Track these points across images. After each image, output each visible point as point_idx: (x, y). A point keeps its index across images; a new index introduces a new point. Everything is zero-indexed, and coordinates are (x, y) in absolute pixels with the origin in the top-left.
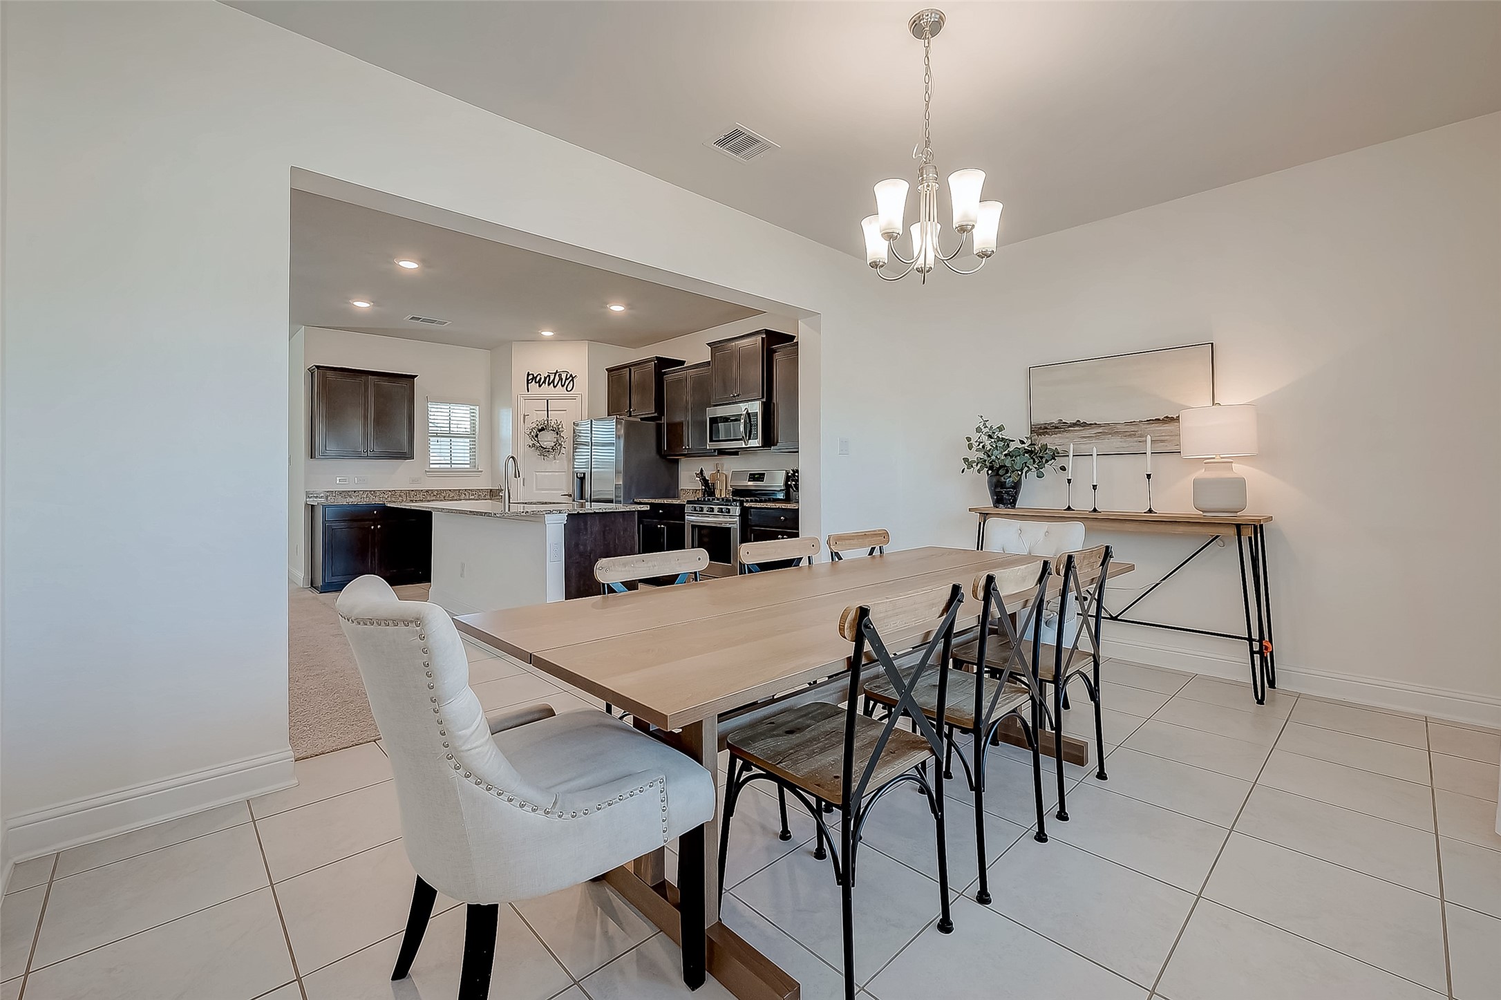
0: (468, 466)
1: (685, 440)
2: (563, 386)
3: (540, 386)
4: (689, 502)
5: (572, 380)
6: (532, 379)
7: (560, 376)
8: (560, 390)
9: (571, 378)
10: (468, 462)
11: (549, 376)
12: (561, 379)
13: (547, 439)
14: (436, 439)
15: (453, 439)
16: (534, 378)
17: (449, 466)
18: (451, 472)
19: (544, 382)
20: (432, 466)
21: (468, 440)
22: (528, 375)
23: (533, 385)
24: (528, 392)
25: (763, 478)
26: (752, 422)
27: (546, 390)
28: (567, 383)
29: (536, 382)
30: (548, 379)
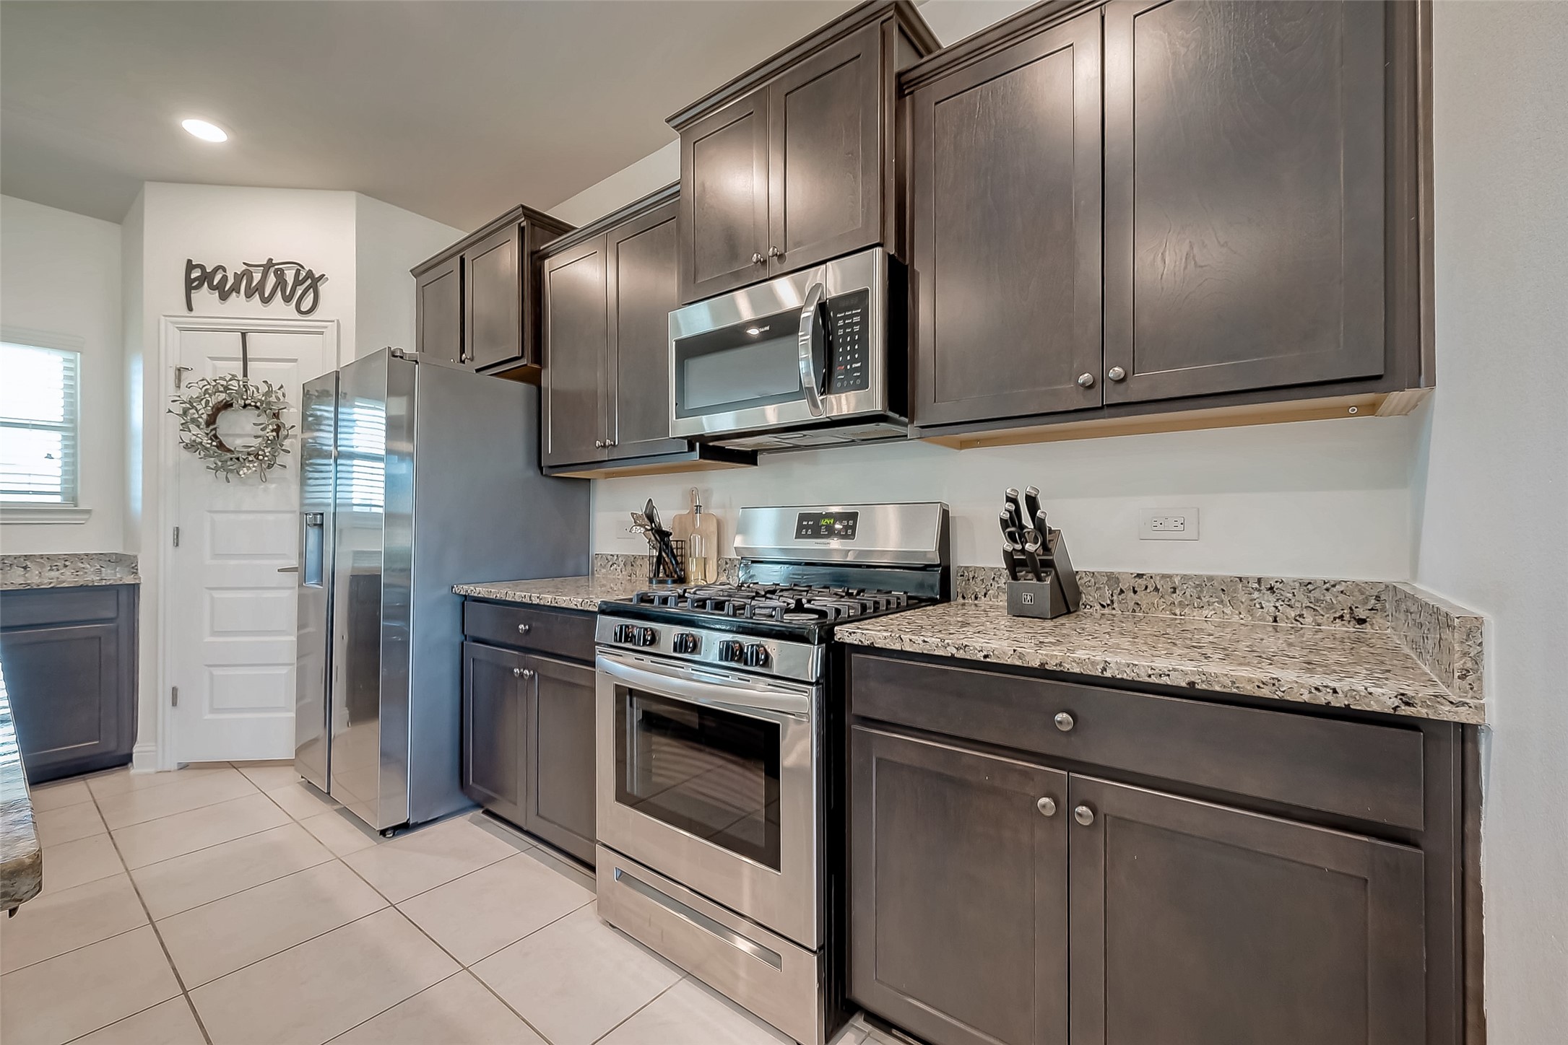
0: (58, 499)
1: (602, 422)
2: (287, 299)
4: (611, 610)
5: (313, 286)
6: (201, 278)
7: (280, 275)
8: (280, 309)
9: (309, 281)
10: (60, 488)
11: (249, 273)
12: (281, 282)
16: (206, 277)
19: (236, 288)
21: (60, 435)
22: (190, 266)
24: (193, 314)
25: (854, 528)
26: (841, 327)
27: (242, 308)
28: (299, 292)
29: (212, 287)
30: (244, 282)
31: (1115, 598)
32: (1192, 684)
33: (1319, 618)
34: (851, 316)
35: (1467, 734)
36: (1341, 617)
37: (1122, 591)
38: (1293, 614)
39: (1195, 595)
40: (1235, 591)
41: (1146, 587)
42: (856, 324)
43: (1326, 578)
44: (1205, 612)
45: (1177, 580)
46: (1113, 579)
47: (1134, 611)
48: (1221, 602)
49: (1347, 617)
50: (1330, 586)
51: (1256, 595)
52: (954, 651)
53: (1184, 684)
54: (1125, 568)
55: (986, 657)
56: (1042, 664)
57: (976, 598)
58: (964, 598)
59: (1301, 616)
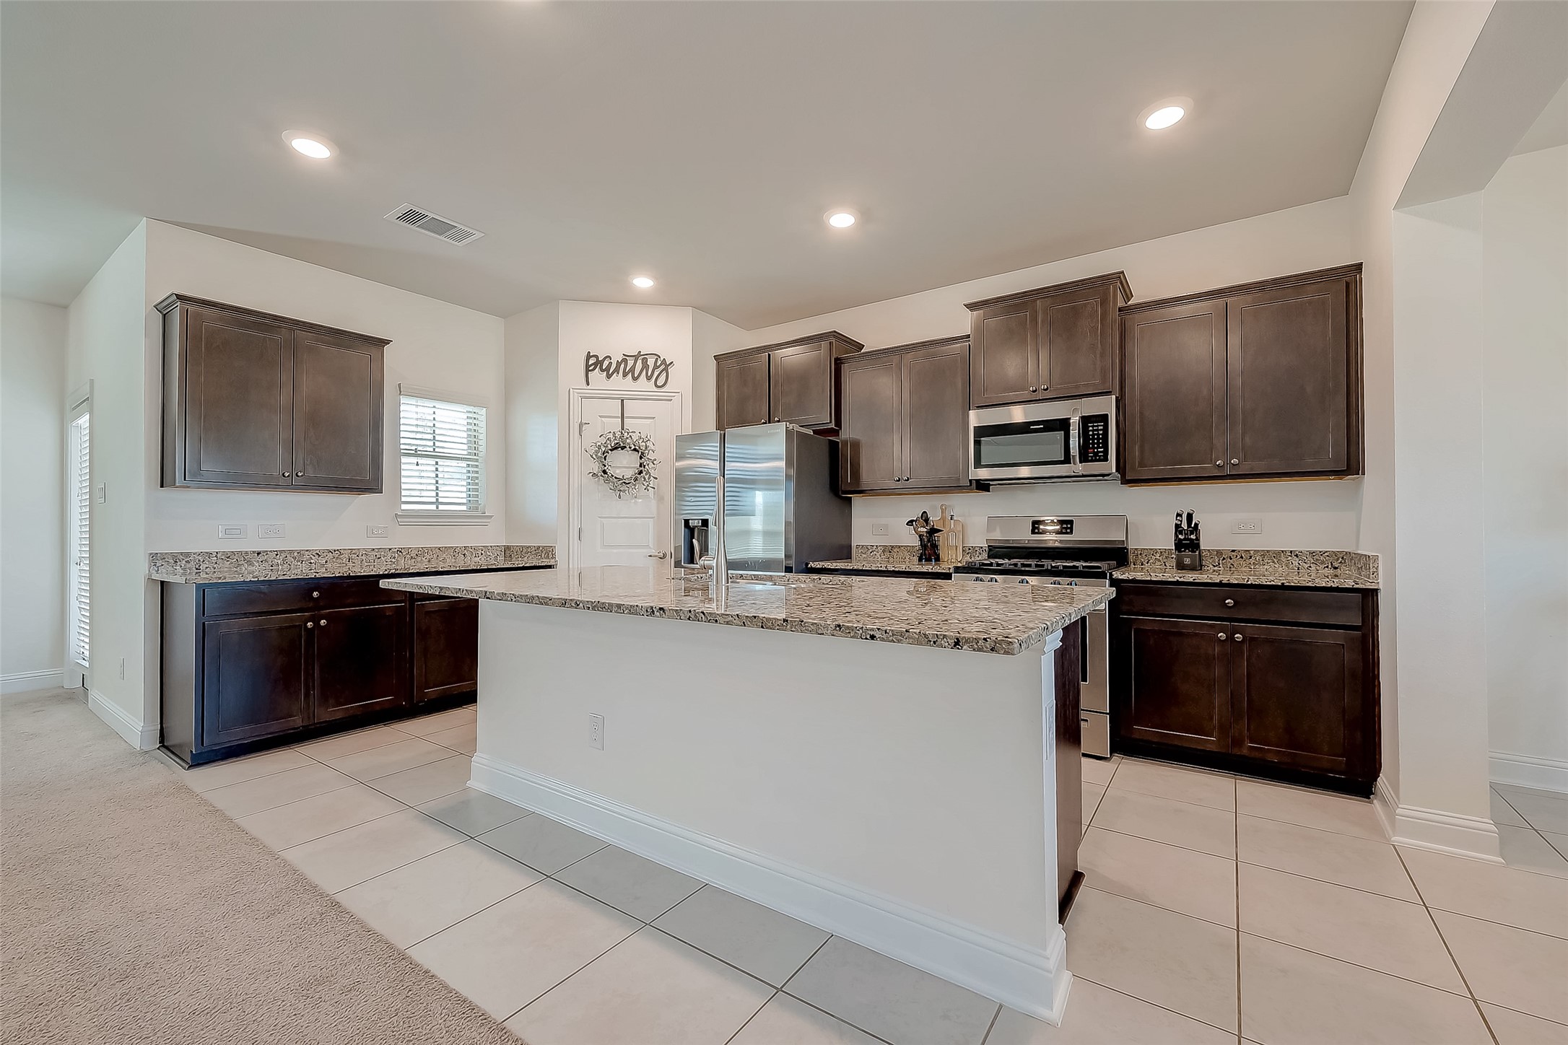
0: (464, 508)
1: (898, 466)
2: (649, 378)
3: (609, 376)
4: (966, 570)
5: (666, 370)
6: (595, 364)
7: (645, 361)
8: (644, 385)
9: (663, 367)
10: (464, 501)
11: (625, 361)
12: (645, 366)
13: (623, 464)
14: (414, 460)
15: (441, 462)
16: (599, 363)
17: (433, 507)
18: (437, 518)
19: (617, 370)
20: (404, 507)
21: (464, 464)
22: (589, 356)
23: (596, 375)
24: (589, 387)
25: (1071, 529)
26: (1091, 431)
27: (620, 384)
28: (656, 374)
29: (602, 370)
30: (622, 366)
31: (1221, 562)
32: (1283, 584)
33: (1318, 568)
34: (1098, 426)
35: (1374, 592)
36: (1327, 567)
37: (1224, 559)
38: (1306, 566)
39: (1261, 559)
40: (1280, 557)
41: (1237, 556)
42: (1101, 430)
43: (1321, 550)
44: (1266, 567)
45: (1252, 552)
46: (1219, 553)
47: (1230, 568)
48: (1274, 562)
49: (1330, 567)
50: (1322, 553)
51: (1290, 558)
52: (1178, 578)
53: (1280, 584)
54: (1226, 546)
55: (1194, 580)
56: (1221, 581)
57: (1142, 565)
58: (1134, 565)
59: (1310, 567)
